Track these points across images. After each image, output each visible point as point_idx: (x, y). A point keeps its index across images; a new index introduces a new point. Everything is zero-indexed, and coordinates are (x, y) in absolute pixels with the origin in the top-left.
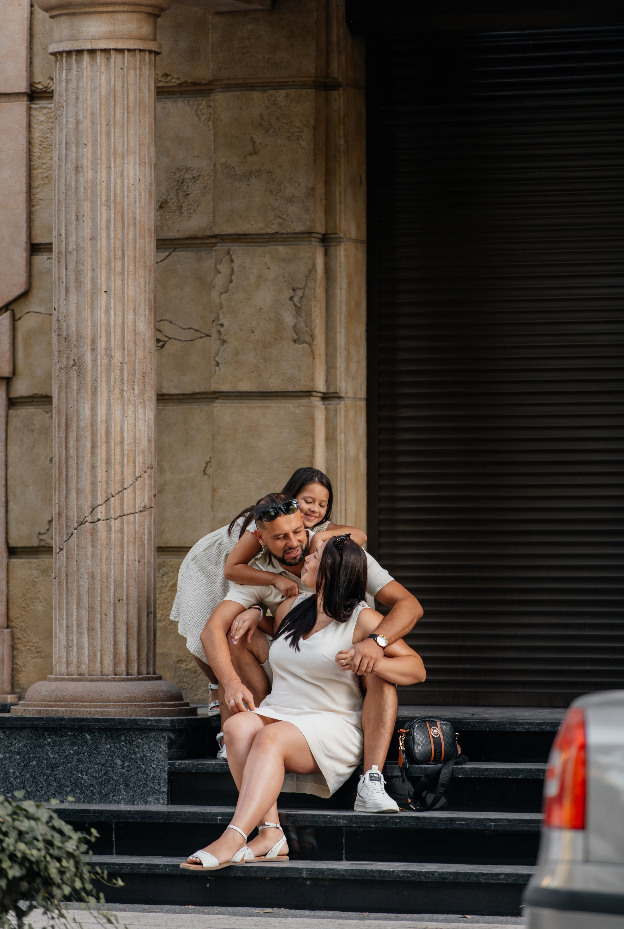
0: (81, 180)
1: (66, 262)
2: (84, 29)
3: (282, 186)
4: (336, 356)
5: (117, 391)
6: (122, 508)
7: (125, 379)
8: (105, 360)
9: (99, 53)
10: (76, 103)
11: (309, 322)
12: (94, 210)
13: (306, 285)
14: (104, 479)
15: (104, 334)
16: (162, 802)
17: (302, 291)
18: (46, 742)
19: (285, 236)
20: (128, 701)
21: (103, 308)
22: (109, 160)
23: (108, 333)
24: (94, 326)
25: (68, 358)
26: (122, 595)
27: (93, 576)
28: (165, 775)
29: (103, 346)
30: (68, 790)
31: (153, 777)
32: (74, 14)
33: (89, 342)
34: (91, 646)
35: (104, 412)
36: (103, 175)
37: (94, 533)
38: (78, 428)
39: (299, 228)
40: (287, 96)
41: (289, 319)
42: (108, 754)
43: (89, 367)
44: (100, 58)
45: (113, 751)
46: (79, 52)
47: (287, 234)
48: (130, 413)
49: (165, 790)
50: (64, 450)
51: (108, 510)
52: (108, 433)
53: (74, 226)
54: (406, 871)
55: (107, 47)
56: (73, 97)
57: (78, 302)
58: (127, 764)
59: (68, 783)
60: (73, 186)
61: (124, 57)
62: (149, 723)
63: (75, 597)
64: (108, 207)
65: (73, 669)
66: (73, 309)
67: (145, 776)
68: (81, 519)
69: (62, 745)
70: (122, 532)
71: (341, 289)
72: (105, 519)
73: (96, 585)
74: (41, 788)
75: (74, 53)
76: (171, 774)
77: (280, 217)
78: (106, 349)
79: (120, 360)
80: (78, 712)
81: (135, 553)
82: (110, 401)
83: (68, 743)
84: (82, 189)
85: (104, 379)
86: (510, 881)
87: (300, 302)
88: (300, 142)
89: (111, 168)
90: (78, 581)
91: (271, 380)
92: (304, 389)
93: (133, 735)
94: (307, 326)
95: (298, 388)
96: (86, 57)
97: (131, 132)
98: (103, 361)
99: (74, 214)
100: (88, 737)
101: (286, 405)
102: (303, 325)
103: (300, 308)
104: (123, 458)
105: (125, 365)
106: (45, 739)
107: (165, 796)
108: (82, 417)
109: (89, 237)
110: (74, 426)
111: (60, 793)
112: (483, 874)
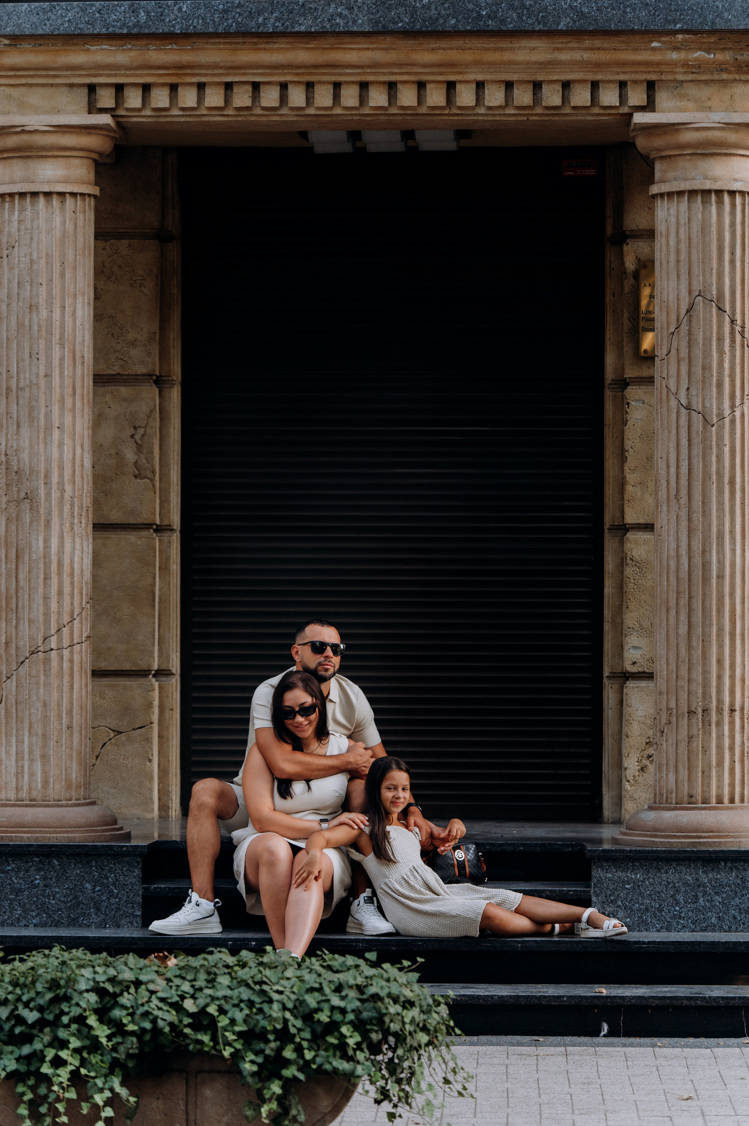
0: (35, 317)
1: (17, 398)
2: (40, 172)
3: (124, 330)
4: (169, 492)
5: (67, 524)
6: (72, 639)
7: (76, 513)
8: (58, 494)
9: (54, 196)
10: (31, 243)
11: (150, 460)
12: (49, 348)
13: (147, 423)
14: (56, 610)
15: (56, 469)
16: (135, 925)
17: (143, 430)
18: (10, 868)
19: (125, 377)
20: (87, 827)
21: (56, 443)
22: (63, 300)
23: (61, 468)
24: (48, 461)
25: (18, 491)
26: (71, 722)
27: (45, 705)
28: (139, 899)
29: (56, 481)
30: (34, 914)
31: (126, 901)
32: (29, 157)
33: (43, 477)
34: (44, 772)
35: (56, 544)
36: (57, 315)
37: (47, 662)
38: (30, 560)
39: (141, 370)
40: (130, 246)
41: (130, 455)
42: (77, 878)
43: (43, 500)
44: (69, 201)
45: (83, 876)
46: (34, 194)
47: (128, 375)
48: (78, 546)
49: (139, 913)
50: (14, 581)
51: (60, 640)
52: (60, 565)
53: (27, 362)
54: (464, 995)
55: (64, 190)
56: (28, 236)
57: (31, 438)
58: (98, 888)
59: (33, 907)
60: (27, 323)
61: (76, 201)
62: (125, 849)
63: (26, 724)
64: (62, 346)
65: (24, 794)
66: (25, 443)
67: (117, 900)
68: (33, 649)
69: (27, 871)
70: (71, 661)
71: (174, 428)
72: (55, 648)
73: (48, 713)
74: (4, 912)
75: (28, 196)
76: (143, 897)
77: (122, 359)
78: (58, 483)
79: (71, 494)
80: (44, 838)
81: (81, 682)
82: (63, 534)
83: (33, 868)
84: (35, 327)
85: (57, 513)
86: (573, 1002)
87: (141, 440)
88: (143, 289)
89: (65, 308)
90: (29, 709)
91: (112, 513)
92: (145, 522)
93: (105, 861)
94: (148, 462)
95: (140, 521)
96: (42, 199)
97: (81, 274)
98: (55, 495)
99: (27, 351)
100: (56, 863)
101: (127, 536)
102: (144, 461)
103: (141, 445)
104: (73, 590)
105: (76, 500)
106: (9, 865)
107: (139, 920)
108: (34, 549)
109: (43, 374)
110: (26, 558)
111: (24, 918)
112: (545, 997)
